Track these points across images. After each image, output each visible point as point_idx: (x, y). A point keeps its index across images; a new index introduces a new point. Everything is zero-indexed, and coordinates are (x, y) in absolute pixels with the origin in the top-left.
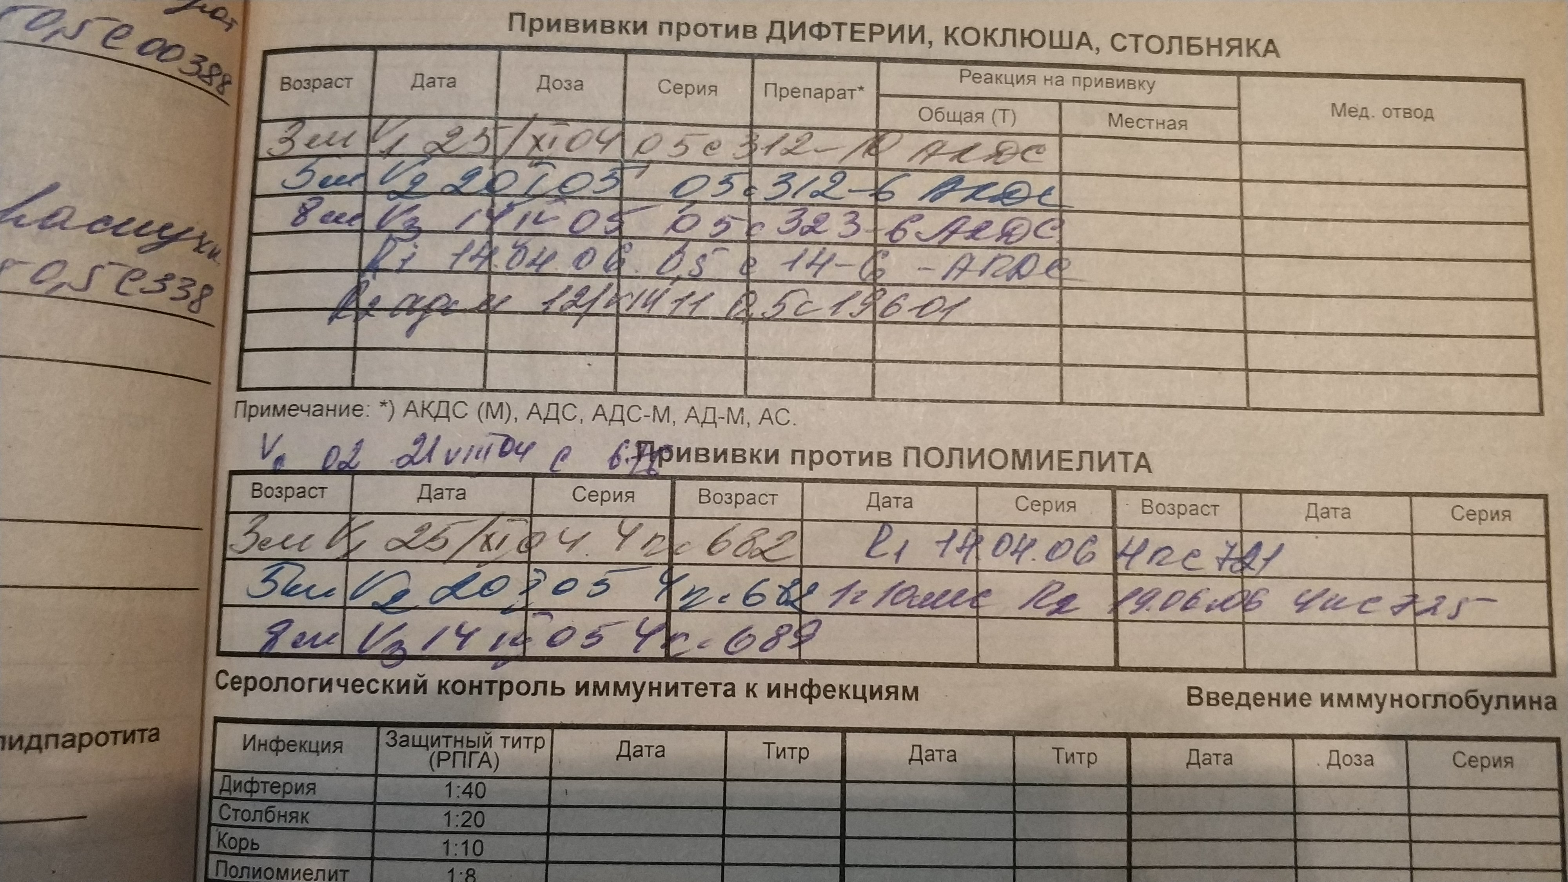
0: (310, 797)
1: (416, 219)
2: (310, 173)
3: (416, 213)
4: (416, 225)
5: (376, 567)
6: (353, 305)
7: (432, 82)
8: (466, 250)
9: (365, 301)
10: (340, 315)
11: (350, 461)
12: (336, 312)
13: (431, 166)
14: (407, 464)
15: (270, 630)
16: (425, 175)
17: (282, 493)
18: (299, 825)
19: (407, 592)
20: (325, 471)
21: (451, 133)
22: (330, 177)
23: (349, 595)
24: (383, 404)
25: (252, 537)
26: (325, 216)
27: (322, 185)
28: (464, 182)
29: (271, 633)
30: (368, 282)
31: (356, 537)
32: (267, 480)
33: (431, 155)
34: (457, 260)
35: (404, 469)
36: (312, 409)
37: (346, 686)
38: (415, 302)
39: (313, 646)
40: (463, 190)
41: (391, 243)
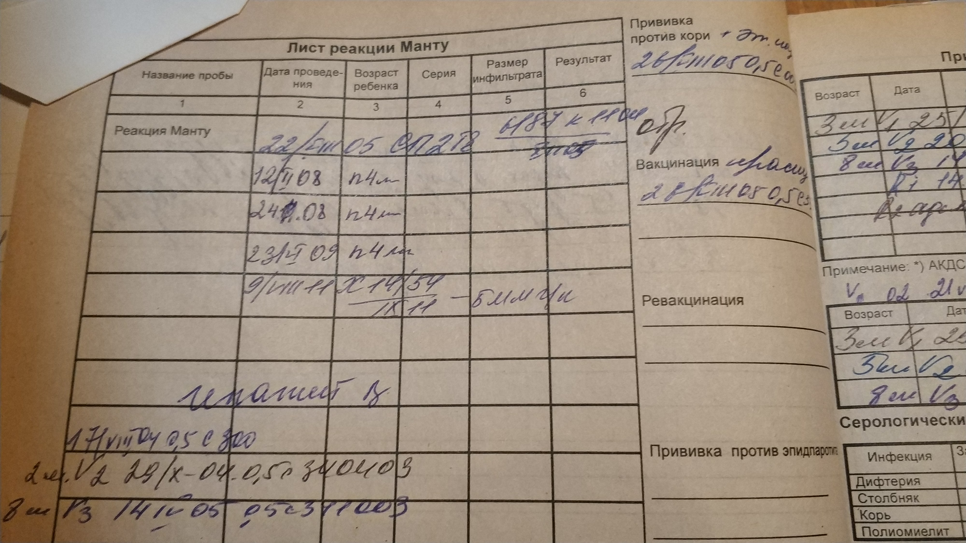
0: (917, 486)
1: (914, 163)
2: (846, 142)
3: (912, 160)
4: (914, 166)
5: (931, 354)
6: (887, 211)
7: (906, 91)
8: (945, 178)
9: (893, 208)
10: (880, 217)
11: (904, 295)
12: (878, 215)
13: (916, 134)
14: (937, 296)
15: (874, 392)
16: (913, 140)
17: (865, 315)
18: (913, 503)
19: (951, 367)
20: (889, 302)
21: (924, 116)
22: (858, 144)
23: (918, 371)
24: (916, 263)
25: (851, 341)
26: (860, 164)
27: (854, 148)
28: (936, 142)
29: (874, 394)
30: (893, 198)
31: (916, 337)
32: (854, 309)
33: (913, 129)
34: (941, 183)
35: (935, 299)
36: (875, 269)
37: (927, 422)
38: (923, 207)
39: (903, 400)
40: (937, 146)
41: (902, 177)
